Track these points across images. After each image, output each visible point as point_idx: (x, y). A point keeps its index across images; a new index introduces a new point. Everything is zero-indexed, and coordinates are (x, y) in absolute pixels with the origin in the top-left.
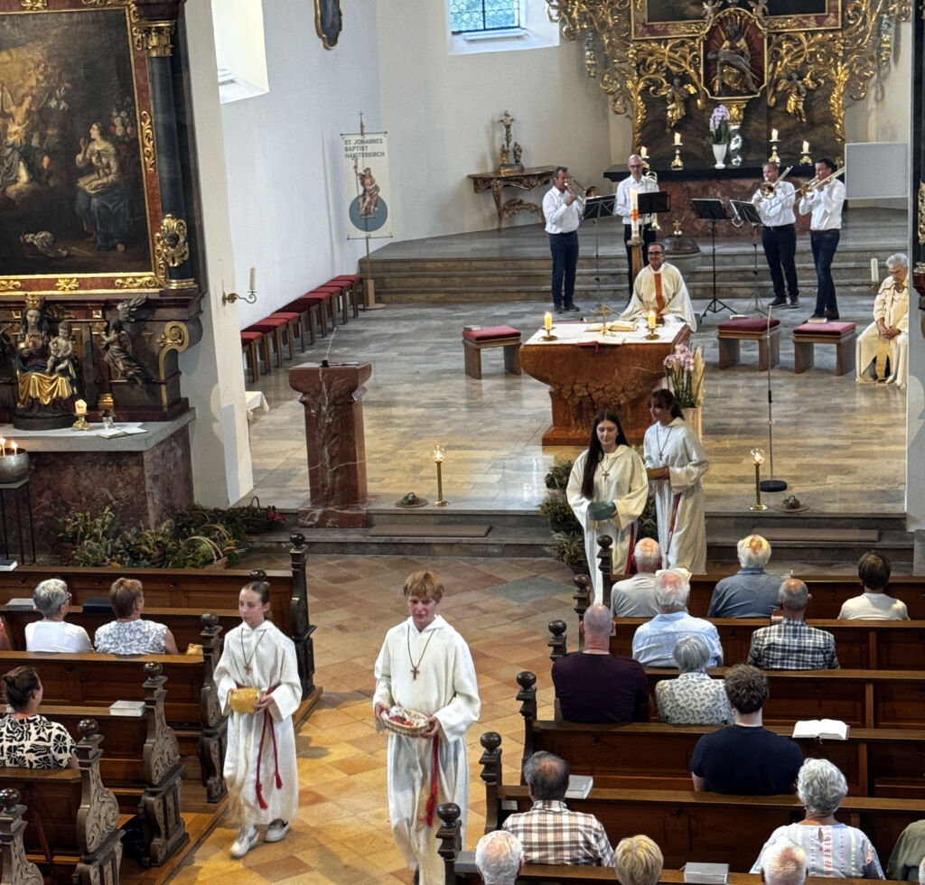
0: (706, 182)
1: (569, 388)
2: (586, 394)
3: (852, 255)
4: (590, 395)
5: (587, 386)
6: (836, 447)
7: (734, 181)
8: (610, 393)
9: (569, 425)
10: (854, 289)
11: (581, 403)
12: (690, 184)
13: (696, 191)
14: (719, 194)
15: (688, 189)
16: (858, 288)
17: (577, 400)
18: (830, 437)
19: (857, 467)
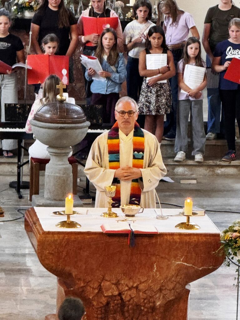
2: (116, 293)
4: (120, 294)
8: (144, 292)
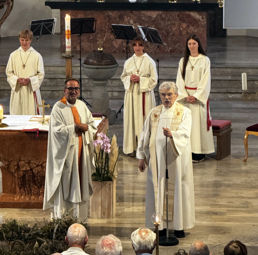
0: (122, 12)
1: (15, 164)
2: (29, 169)
3: (229, 70)
4: (31, 170)
5: (29, 163)
6: (216, 214)
7: (143, 12)
9: (15, 193)
10: (230, 96)
11: (24, 175)
12: (110, 13)
13: (115, 18)
14: (131, 22)
15: (108, 16)
16: (233, 95)
17: (21, 173)
18: (212, 205)
19: (231, 229)
